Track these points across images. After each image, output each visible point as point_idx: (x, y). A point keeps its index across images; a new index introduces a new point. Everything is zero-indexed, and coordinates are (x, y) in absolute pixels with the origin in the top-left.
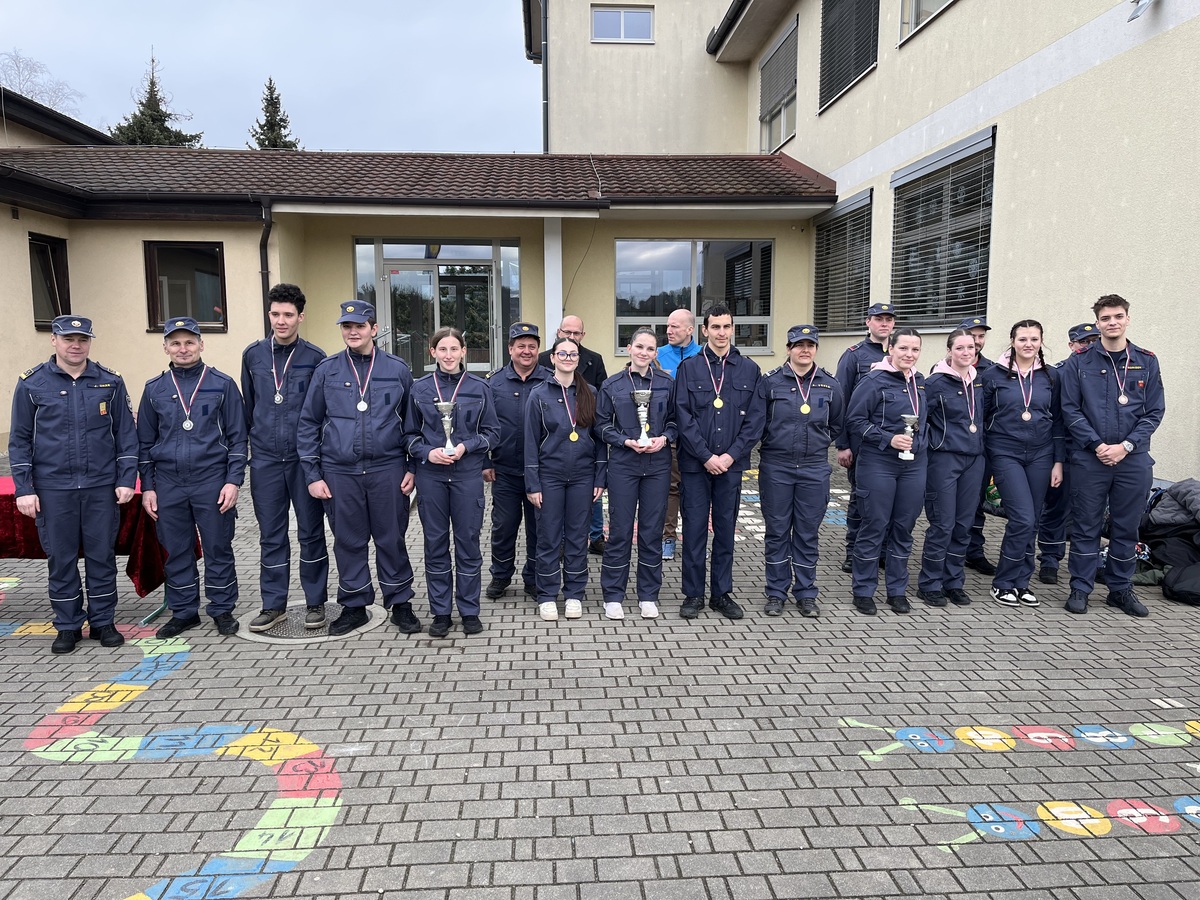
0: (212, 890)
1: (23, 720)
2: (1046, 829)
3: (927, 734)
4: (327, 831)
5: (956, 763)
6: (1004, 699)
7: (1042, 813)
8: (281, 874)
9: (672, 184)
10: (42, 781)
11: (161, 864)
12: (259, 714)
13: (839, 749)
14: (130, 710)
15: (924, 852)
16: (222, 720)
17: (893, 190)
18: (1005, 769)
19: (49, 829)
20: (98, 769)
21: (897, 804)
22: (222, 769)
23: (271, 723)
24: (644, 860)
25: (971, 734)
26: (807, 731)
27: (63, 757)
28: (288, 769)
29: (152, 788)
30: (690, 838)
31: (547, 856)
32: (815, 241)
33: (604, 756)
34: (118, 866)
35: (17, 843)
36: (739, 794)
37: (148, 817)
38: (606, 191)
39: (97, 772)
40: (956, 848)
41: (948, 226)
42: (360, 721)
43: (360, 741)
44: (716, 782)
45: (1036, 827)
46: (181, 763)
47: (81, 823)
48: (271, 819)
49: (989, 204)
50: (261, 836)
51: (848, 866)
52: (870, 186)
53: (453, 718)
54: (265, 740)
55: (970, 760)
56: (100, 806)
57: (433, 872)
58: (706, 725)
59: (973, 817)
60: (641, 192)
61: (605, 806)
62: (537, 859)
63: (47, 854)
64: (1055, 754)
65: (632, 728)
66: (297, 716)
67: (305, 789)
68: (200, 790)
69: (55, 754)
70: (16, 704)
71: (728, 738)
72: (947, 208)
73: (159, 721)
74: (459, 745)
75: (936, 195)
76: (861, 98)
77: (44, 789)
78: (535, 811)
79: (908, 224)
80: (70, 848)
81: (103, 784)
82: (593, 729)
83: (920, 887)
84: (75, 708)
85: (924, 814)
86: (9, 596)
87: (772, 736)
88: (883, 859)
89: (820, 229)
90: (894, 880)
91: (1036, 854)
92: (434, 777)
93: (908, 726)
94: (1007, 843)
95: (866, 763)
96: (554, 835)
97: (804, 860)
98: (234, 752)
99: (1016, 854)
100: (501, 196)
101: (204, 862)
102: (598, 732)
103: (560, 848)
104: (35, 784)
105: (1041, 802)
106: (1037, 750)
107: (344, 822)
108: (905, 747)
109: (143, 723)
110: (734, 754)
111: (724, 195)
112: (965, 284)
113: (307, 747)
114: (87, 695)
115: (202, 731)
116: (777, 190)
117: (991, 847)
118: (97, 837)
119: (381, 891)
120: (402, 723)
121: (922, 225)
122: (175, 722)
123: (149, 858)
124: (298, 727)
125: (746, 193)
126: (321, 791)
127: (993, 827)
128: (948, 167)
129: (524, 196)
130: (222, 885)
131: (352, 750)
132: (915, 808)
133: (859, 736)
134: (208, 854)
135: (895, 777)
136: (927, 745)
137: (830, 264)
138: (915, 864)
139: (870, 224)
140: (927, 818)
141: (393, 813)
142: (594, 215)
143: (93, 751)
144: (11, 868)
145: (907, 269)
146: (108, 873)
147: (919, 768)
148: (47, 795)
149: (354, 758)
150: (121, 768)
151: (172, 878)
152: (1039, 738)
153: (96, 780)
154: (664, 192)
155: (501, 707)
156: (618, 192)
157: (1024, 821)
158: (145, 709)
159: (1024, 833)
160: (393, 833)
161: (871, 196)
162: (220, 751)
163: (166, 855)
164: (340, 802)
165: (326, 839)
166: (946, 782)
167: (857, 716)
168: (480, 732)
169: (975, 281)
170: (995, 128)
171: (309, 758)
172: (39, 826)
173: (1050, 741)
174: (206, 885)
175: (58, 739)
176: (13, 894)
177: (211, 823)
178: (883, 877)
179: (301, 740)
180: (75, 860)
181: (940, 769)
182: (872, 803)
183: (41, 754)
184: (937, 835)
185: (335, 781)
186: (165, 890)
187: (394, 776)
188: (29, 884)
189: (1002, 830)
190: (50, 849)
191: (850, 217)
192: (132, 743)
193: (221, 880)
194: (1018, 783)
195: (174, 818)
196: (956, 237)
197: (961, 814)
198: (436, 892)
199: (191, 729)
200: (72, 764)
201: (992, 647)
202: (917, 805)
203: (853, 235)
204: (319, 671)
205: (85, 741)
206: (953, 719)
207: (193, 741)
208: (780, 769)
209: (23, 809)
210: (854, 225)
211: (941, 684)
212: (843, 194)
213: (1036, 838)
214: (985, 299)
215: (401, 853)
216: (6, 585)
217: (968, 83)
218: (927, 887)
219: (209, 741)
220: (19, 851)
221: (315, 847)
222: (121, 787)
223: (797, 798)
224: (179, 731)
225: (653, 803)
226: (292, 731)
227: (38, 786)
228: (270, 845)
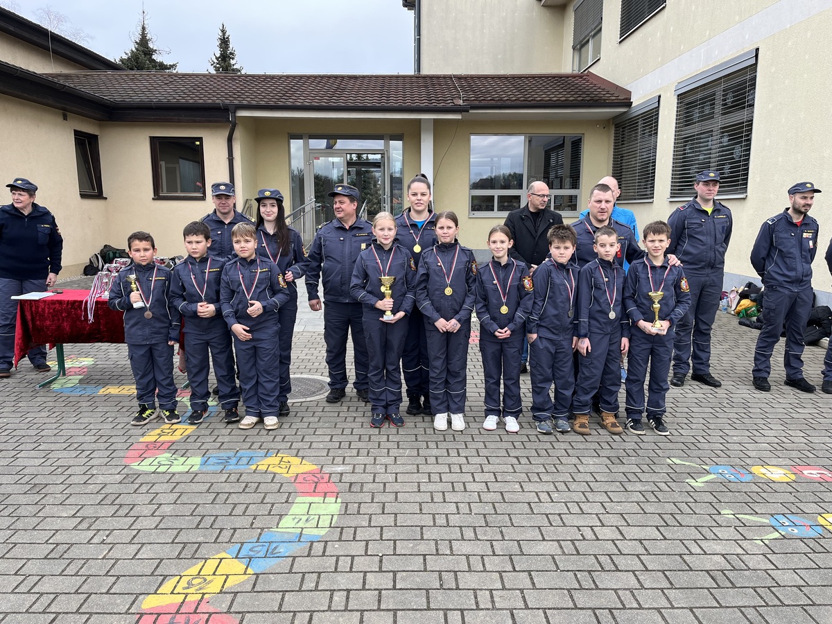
0: (270, 551)
1: (119, 446)
2: (826, 531)
3: (732, 470)
4: (335, 518)
5: (756, 489)
6: (781, 448)
7: (821, 521)
8: (312, 543)
9: (511, 94)
10: (142, 484)
11: (233, 535)
12: (272, 445)
13: (671, 478)
14: (188, 440)
15: (745, 544)
16: (249, 448)
17: (676, 97)
18: (791, 493)
19: (154, 513)
20: (177, 476)
21: (720, 513)
22: (258, 478)
23: (281, 451)
24: (551, 543)
25: (763, 470)
26: (646, 466)
27: (152, 469)
28: (300, 479)
29: (215, 488)
30: (580, 530)
31: (485, 538)
32: (613, 138)
33: (509, 478)
34: (205, 536)
35: (135, 521)
36: (608, 504)
37: (217, 506)
38: (466, 100)
39: (176, 478)
40: (767, 542)
41: (719, 122)
42: (340, 451)
43: (343, 464)
44: (590, 496)
45: (819, 529)
46: (230, 474)
47: (174, 509)
48: (299, 507)
49: (752, 105)
50: (294, 519)
51: (693, 551)
52: (658, 94)
53: (401, 451)
54: (281, 461)
55: (765, 487)
56: (184, 499)
57: (411, 545)
58: (574, 460)
59: (774, 523)
60: (491, 100)
61: (516, 508)
62: (479, 540)
63: (156, 528)
64: (824, 484)
65: (523, 461)
66: (298, 447)
67: (314, 491)
68: (247, 490)
69: (145, 466)
70: (112, 436)
71: (592, 469)
72: (718, 108)
73: (208, 447)
74: (409, 468)
75: (711, 99)
76: (653, 30)
77: (144, 489)
78: (471, 511)
79: (686, 121)
80: (170, 525)
81: (183, 485)
82: (497, 460)
83: (746, 565)
84: (153, 439)
85: (740, 520)
86: (89, 370)
87: (622, 469)
88: (718, 547)
89: (617, 126)
90: (727, 561)
91: (822, 546)
92: (397, 487)
93: (717, 464)
94: (801, 539)
95: (692, 487)
96: (487, 526)
97: (662, 546)
98: (262, 468)
99: (808, 546)
100: (392, 103)
101: (260, 534)
102: (501, 462)
103: (492, 534)
104: (137, 486)
105: (819, 514)
106: (811, 482)
107: (345, 512)
108: (718, 478)
109: (199, 449)
110: (598, 479)
111: (550, 102)
112: (730, 163)
113: (308, 467)
114: (158, 431)
115: (238, 455)
116: (588, 98)
117: (790, 541)
118: (186, 517)
119: (380, 555)
120: (368, 453)
121: (698, 122)
122: (219, 448)
123: (224, 531)
124: (300, 454)
125: (566, 100)
126: (325, 494)
127: (790, 529)
128: (720, 78)
129: (408, 103)
130: (275, 548)
131: (340, 469)
132: (732, 516)
133: (683, 470)
134: (262, 529)
135: (715, 497)
136: (733, 477)
137: (623, 152)
138: (740, 551)
139: (657, 122)
140: (742, 522)
141: (375, 508)
142: (458, 117)
143: (171, 465)
144: (134, 537)
145: (685, 154)
146: (200, 540)
147: (731, 491)
148: (147, 492)
149: (342, 474)
150: (193, 477)
151: (242, 544)
152: (811, 474)
153: (178, 483)
154: (507, 100)
155: (432, 445)
156: (474, 100)
157: (810, 526)
158: (198, 440)
159: (812, 533)
160: (379, 520)
161: (659, 101)
162: (254, 467)
163: (235, 529)
164: (339, 500)
165: (336, 522)
166: (752, 501)
167: (679, 457)
168: (421, 460)
169: (740, 161)
170: (757, 50)
171: (312, 473)
172: (147, 510)
173: (819, 476)
174: (265, 548)
175: (145, 458)
176: (140, 552)
177: (259, 510)
178: (719, 559)
179: (304, 462)
180: (175, 532)
181: (745, 492)
182: (701, 512)
183: (136, 466)
184: (751, 534)
185: (332, 487)
186: (239, 551)
187: (371, 486)
188: (149, 547)
189: (796, 531)
190: (158, 525)
191: (641, 117)
192: (195, 461)
193: (274, 545)
194: (802, 502)
195: (234, 507)
196: (724, 130)
197: (767, 521)
198: (417, 557)
199: (231, 453)
200: (159, 473)
201: (767, 415)
202: (734, 515)
203: (644, 130)
204: (305, 420)
205: (164, 459)
206: (748, 461)
207: (234, 461)
208: (632, 489)
209: (133, 501)
210: (644, 123)
211: (735, 438)
212: (636, 100)
213: (820, 536)
214: (747, 174)
215: (387, 533)
216: (86, 363)
217: (737, 18)
218: (751, 565)
219: (245, 460)
220: (137, 526)
221: (330, 527)
222: (194, 487)
223: (649, 508)
224: (224, 454)
225: (548, 508)
226: (296, 456)
227: (140, 487)
228: (301, 524)
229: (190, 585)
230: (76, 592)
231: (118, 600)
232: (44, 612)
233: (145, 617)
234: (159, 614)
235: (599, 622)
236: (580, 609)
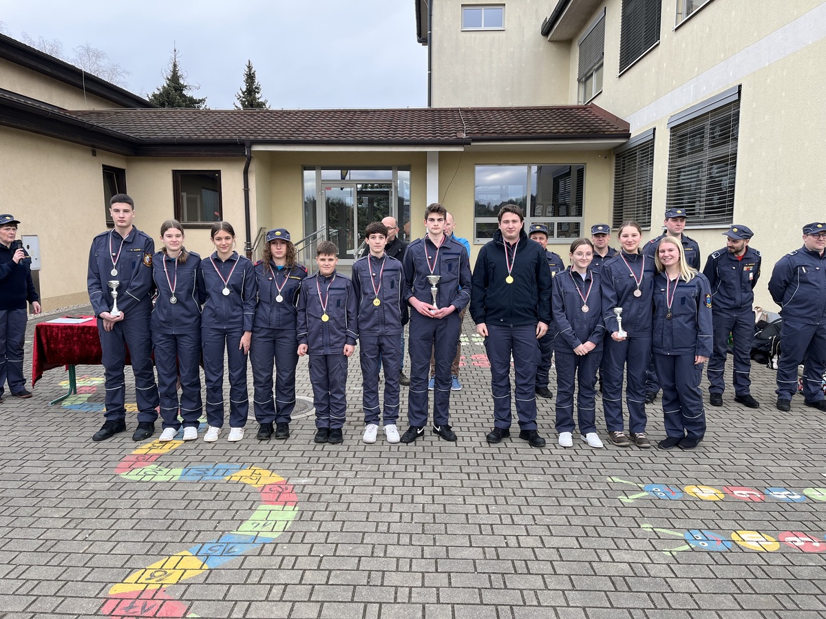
0: (226, 550)
1: (113, 458)
2: (735, 546)
3: (666, 489)
4: (290, 523)
5: (682, 506)
6: (721, 470)
7: (734, 536)
8: (264, 544)
9: (514, 127)
10: (127, 491)
11: (197, 536)
12: (248, 459)
13: (605, 495)
14: (175, 454)
15: (653, 555)
16: (227, 462)
17: (669, 129)
18: (714, 511)
19: (132, 516)
20: (158, 485)
21: (640, 527)
22: (229, 487)
23: (256, 464)
24: (477, 549)
25: (695, 489)
26: (586, 483)
27: (138, 478)
28: (266, 490)
29: (190, 496)
30: (505, 539)
31: (419, 544)
32: (614, 168)
33: (455, 492)
34: (173, 536)
35: (115, 523)
36: (539, 516)
37: (188, 511)
38: (469, 133)
39: (158, 487)
40: (674, 553)
41: (708, 154)
42: (308, 466)
43: (308, 477)
44: (525, 510)
45: (729, 545)
46: (206, 484)
47: (150, 513)
48: (259, 515)
49: (736, 139)
50: (253, 524)
51: (603, 559)
52: (653, 127)
53: (363, 466)
54: (253, 473)
55: (692, 505)
56: (161, 505)
57: (351, 548)
58: (521, 477)
59: (688, 536)
60: (493, 133)
61: (454, 519)
62: (412, 545)
63: (132, 529)
64: (749, 504)
65: (473, 477)
66: (271, 461)
67: (277, 500)
68: (217, 498)
69: (133, 476)
70: (108, 449)
71: (534, 485)
72: (707, 141)
73: (192, 460)
74: (366, 481)
75: (700, 132)
76: (648, 66)
77: (128, 495)
78: (412, 520)
79: (680, 153)
80: (145, 526)
81: (162, 493)
82: (449, 476)
83: (648, 573)
84: (144, 452)
85: (656, 533)
86: (99, 389)
87: (563, 485)
88: (627, 557)
89: (618, 156)
90: (632, 568)
91: (726, 559)
92: (352, 498)
93: (653, 483)
94: (708, 553)
95: (622, 503)
96: (423, 533)
97: (577, 554)
98: (235, 479)
99: (713, 559)
100: (399, 137)
101: (221, 536)
102: (452, 478)
103: (425, 540)
104: (122, 492)
105: (735, 531)
106: (739, 501)
107: (300, 519)
108: (649, 495)
109: (182, 461)
110: (537, 494)
111: (550, 134)
112: (719, 194)
113: (277, 478)
114: (149, 445)
115: (216, 467)
116: (587, 130)
117: (697, 554)
118: (160, 521)
119: (322, 555)
120: (333, 468)
121: (689, 154)
122: (200, 461)
123: (190, 533)
124: (272, 467)
125: (566, 132)
126: (286, 502)
127: (701, 543)
128: (708, 113)
129: (414, 137)
130: (231, 548)
131: (303, 481)
132: (651, 530)
133: (619, 487)
134: (223, 532)
135: (640, 512)
136: (664, 495)
137: (624, 181)
138: (647, 560)
139: (653, 153)
140: (658, 536)
141: (328, 516)
142: (461, 149)
143: (155, 475)
144: (113, 535)
145: (678, 180)
146: (167, 540)
147: (657, 507)
148: (130, 498)
149: (304, 486)
150: (171, 485)
151: (203, 544)
152: (741, 494)
153: (158, 491)
154: (509, 132)
155: (393, 461)
156: (477, 133)
157: (722, 541)
158: (183, 454)
159: (721, 547)
160: (327, 526)
161: (654, 133)
162: (227, 478)
163: (200, 531)
164: (297, 508)
165: (290, 527)
166: (674, 516)
167: (620, 476)
168: (380, 475)
169: (725, 193)
170: (740, 86)
171: (279, 485)
172: (127, 514)
173: (748, 496)
174: (223, 548)
175: (134, 469)
176: (115, 549)
177: (225, 516)
178: (626, 567)
179: (273, 474)
180: (148, 532)
181: (670, 509)
182: (623, 525)
183: (124, 476)
184: (663, 545)
185: (294, 497)
186: (200, 550)
187: (328, 497)
188: (123, 544)
189: (706, 545)
190: (134, 527)
191: (639, 148)
192: (177, 472)
193: (231, 545)
194: (722, 519)
195: (203, 512)
196: (713, 162)
197: (681, 535)
198: (353, 558)
199: (210, 466)
200: (143, 482)
201: (718, 438)
202: (652, 528)
203: (641, 161)
205: (150, 470)
206: (684, 481)
207: (211, 472)
208: (566, 504)
209: (117, 505)
210: (642, 154)
211: (679, 460)
212: (634, 132)
213: (728, 550)
214: (732, 205)
215: (332, 537)
216: (96, 382)
217: (722, 55)
218: (652, 573)
219: (221, 472)
220: (116, 527)
221: (284, 531)
222: (172, 495)
223: (575, 521)
224: (203, 466)
225: (484, 519)
226: (268, 469)
227: (124, 493)
228: (258, 529)
229: (152, 576)
230: (57, 580)
231: (90, 586)
232: (27, 595)
233: (110, 600)
234: (122, 599)
235: (498, 616)
236: (485, 605)
